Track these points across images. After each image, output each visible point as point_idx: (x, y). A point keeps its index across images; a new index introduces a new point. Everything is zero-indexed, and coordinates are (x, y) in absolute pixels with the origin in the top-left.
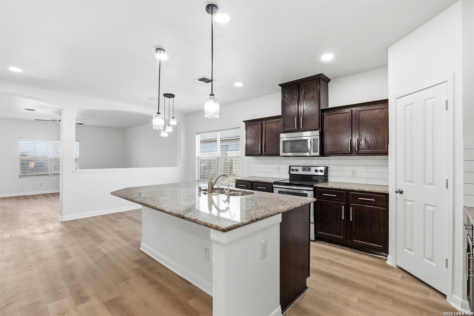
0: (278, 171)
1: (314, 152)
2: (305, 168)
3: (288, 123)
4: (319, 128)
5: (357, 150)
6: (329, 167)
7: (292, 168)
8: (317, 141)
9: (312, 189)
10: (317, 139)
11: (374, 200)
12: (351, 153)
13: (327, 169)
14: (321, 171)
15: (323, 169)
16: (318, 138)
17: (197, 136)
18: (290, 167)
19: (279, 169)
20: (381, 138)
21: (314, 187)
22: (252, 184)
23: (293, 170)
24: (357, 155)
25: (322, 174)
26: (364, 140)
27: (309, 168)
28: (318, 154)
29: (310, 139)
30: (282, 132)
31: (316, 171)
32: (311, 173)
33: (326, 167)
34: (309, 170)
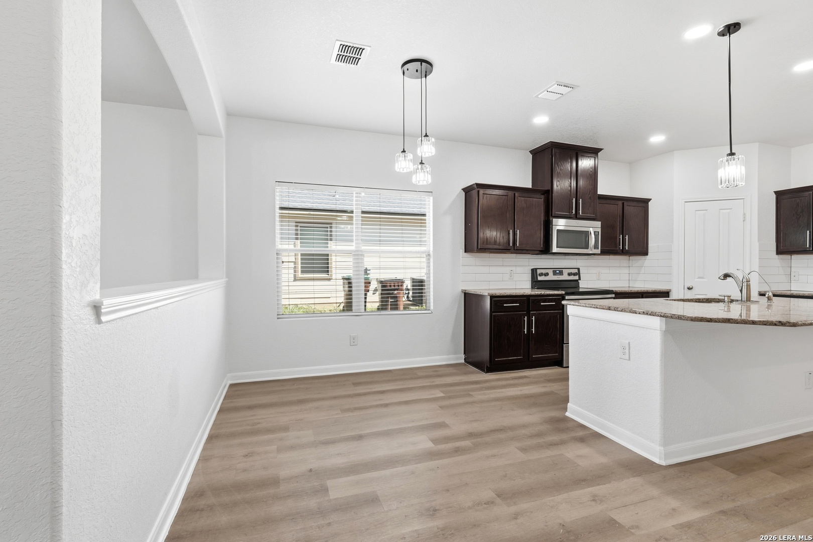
2: (556, 271)
7: (539, 271)
10: (598, 232)
19: (512, 274)
22: (528, 299)
28: (598, 251)
29: (591, 230)
30: (552, 215)
31: (569, 274)
32: (565, 277)
33: (579, 269)
34: (561, 273)
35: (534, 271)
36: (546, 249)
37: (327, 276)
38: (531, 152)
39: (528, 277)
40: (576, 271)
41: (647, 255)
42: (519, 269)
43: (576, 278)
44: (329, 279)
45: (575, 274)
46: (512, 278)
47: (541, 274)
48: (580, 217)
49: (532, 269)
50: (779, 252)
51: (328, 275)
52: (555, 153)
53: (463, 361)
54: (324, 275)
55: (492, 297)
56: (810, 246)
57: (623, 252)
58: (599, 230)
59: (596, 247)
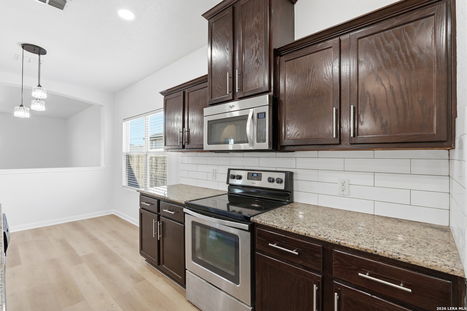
0: (215, 178)
1: (258, 141)
2: (253, 174)
3: (218, 88)
4: (269, 91)
5: (352, 136)
6: (297, 174)
7: (232, 173)
8: (265, 117)
9: (246, 226)
10: (265, 113)
11: (410, 290)
12: (338, 142)
13: (290, 176)
14: (279, 181)
15: (283, 176)
16: (266, 109)
17: (124, 124)
18: (229, 170)
19: (215, 174)
20: (420, 99)
21: (251, 222)
22: (159, 201)
23: (234, 177)
24: (353, 146)
25: (282, 187)
26: (371, 108)
27: (259, 175)
28: (266, 145)
29: (251, 113)
31: (270, 180)
32: (263, 183)
33: (288, 173)
34: (259, 177)
35: (229, 173)
47: (232, 177)
48: (241, 96)
59: (261, 138)
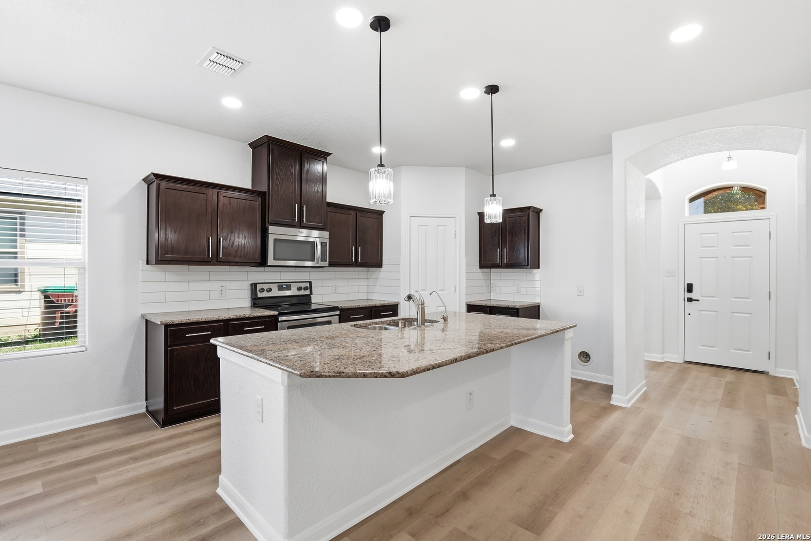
2: (282, 286)
6: (314, 282)
7: (259, 286)
10: (326, 243)
13: (311, 285)
19: (223, 290)
22: (225, 325)
23: (264, 290)
28: (327, 263)
29: (318, 241)
30: (268, 222)
31: (300, 289)
32: (293, 292)
33: (310, 283)
34: (289, 288)
35: (254, 286)
36: (262, 262)
37: (15, 286)
38: (250, 145)
39: (247, 294)
40: (308, 285)
41: (381, 267)
42: (234, 285)
43: (308, 292)
44: (20, 292)
45: (306, 289)
46: (223, 295)
47: (262, 290)
48: (305, 226)
49: (251, 285)
50: (481, 267)
51: (17, 285)
52: (273, 150)
53: (143, 410)
54: (12, 287)
55: (167, 326)
56: (499, 261)
57: (356, 264)
58: (327, 241)
59: (323, 259)
